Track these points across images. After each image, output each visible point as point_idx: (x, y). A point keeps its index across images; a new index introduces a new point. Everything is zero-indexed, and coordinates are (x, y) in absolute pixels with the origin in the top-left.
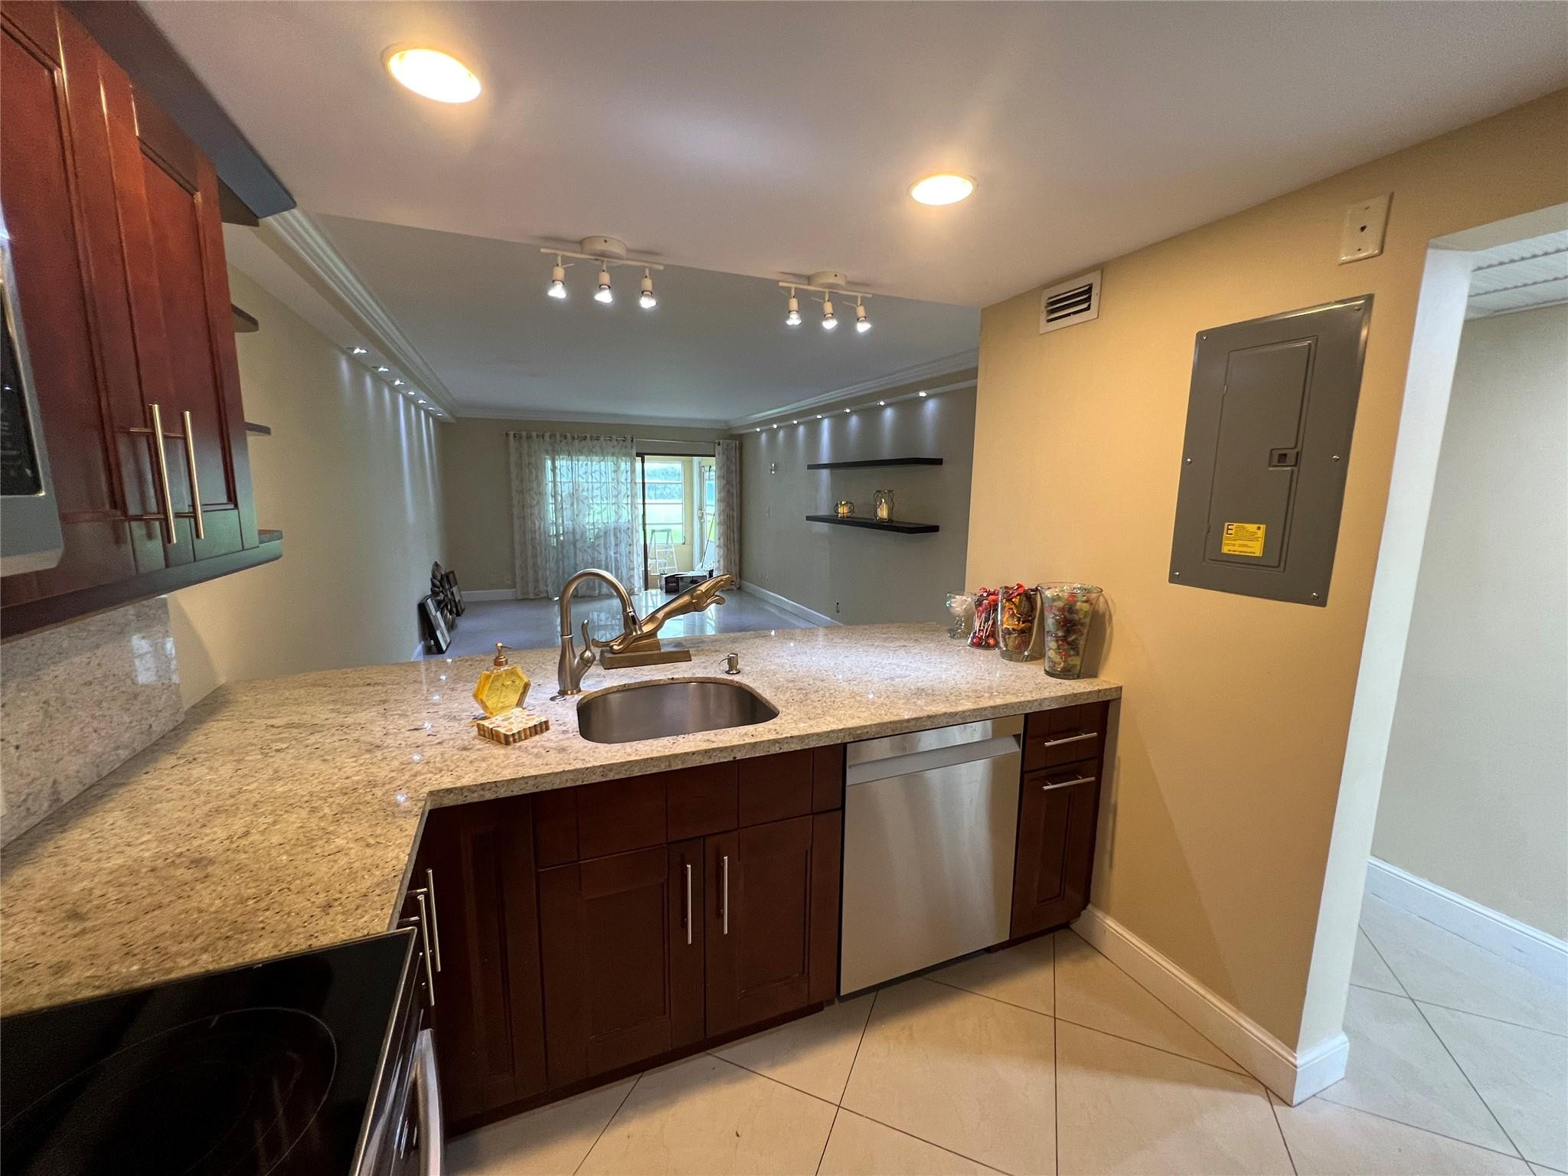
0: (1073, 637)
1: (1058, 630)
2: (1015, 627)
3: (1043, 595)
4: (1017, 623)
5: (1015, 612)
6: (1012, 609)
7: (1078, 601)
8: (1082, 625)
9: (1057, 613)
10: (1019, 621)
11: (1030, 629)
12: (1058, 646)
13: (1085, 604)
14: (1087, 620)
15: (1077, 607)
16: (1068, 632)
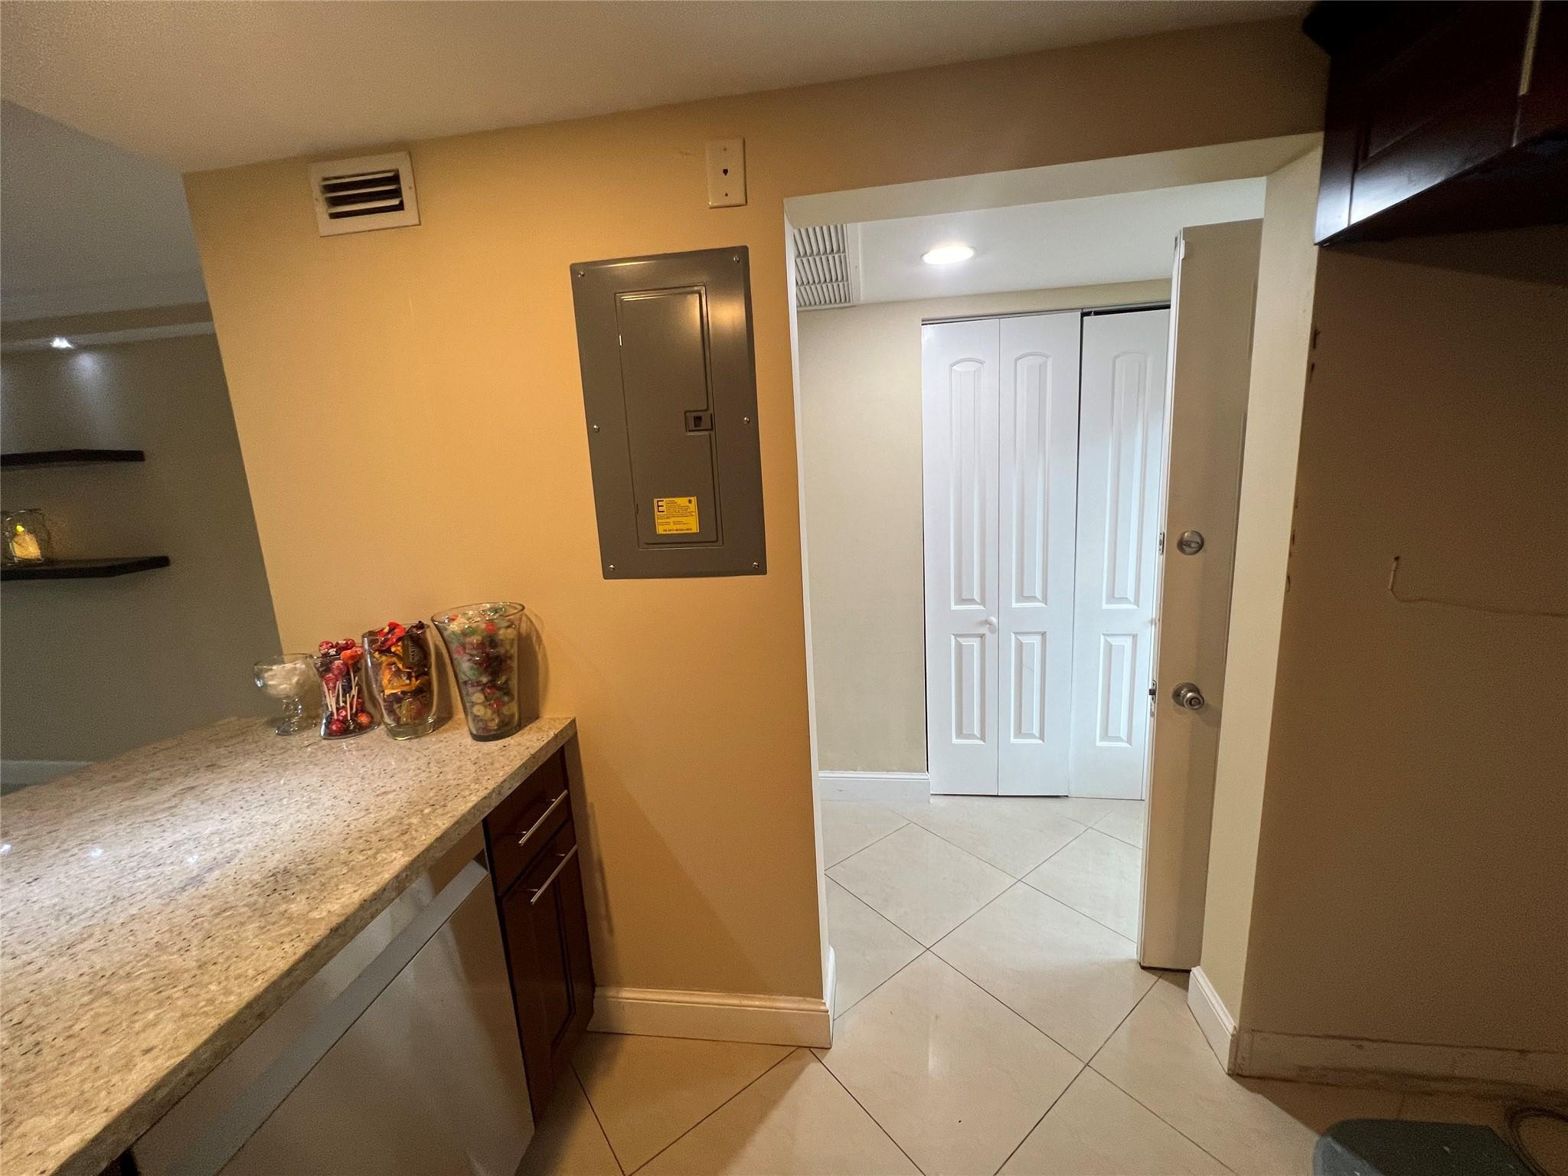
0: (503, 679)
1: (481, 674)
2: (405, 689)
3: (446, 634)
4: (408, 682)
5: (400, 666)
6: (394, 663)
7: (499, 629)
8: (511, 658)
9: (475, 652)
10: (409, 677)
11: (429, 683)
12: (486, 697)
13: (509, 630)
14: (514, 651)
15: (501, 637)
16: (495, 674)
